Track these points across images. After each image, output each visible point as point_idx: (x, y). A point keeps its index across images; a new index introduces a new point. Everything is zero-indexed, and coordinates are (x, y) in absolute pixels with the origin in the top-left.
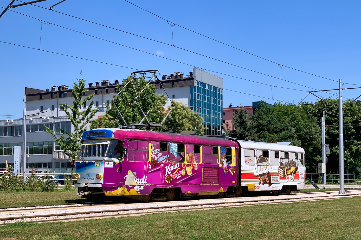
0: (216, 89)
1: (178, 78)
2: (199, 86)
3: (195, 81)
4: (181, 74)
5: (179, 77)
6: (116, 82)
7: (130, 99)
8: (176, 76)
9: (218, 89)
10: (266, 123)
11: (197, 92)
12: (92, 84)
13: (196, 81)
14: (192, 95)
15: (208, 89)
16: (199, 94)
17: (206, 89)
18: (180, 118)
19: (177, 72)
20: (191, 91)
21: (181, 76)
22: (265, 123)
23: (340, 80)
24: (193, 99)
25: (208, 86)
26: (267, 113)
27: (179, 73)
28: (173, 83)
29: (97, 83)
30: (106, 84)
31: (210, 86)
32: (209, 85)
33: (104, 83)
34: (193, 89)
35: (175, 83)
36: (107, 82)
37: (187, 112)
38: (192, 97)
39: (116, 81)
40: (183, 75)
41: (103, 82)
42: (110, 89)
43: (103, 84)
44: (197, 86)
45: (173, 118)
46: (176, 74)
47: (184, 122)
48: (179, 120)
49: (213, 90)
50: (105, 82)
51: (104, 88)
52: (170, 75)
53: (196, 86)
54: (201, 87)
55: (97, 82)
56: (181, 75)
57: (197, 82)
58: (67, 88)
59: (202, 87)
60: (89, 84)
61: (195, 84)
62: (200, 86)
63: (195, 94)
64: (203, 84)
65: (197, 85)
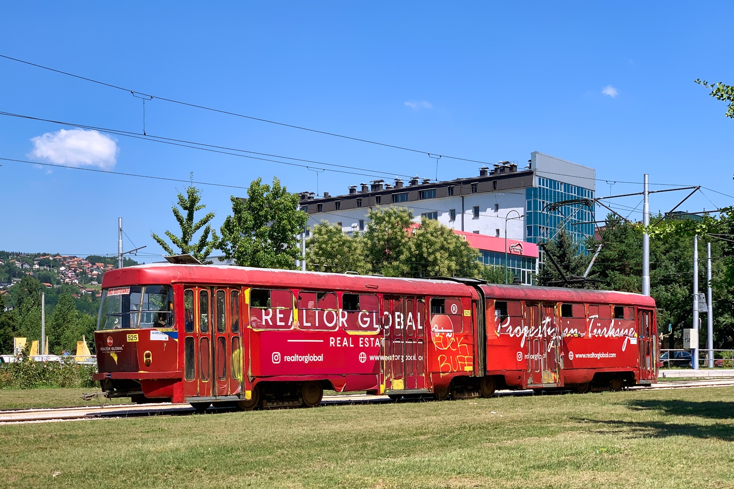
0: (580, 190)
1: (507, 172)
2: (543, 187)
3: (535, 177)
4: (513, 165)
5: (507, 170)
6: (398, 183)
7: (253, 222)
8: (503, 169)
9: (585, 191)
10: (617, 256)
11: (540, 198)
12: (355, 188)
13: (537, 178)
14: (529, 203)
15: (563, 191)
16: (543, 202)
17: (559, 191)
18: (431, 250)
19: (504, 161)
20: (528, 196)
21: (512, 169)
22: (615, 256)
23: (645, 175)
24: (532, 211)
25: (563, 186)
26: (620, 237)
27: (507, 163)
28: (495, 183)
29: (364, 187)
30: (379, 187)
31: (567, 186)
32: (565, 184)
33: (375, 186)
34: (531, 193)
35: (498, 181)
36: (380, 183)
37: (445, 239)
38: (529, 208)
39: (396, 182)
40: (516, 166)
41: (373, 183)
42: (383, 197)
43: (373, 187)
44: (540, 186)
45: (417, 250)
46: (503, 165)
47: (439, 257)
48: (429, 254)
49: (575, 193)
50: (377, 183)
51: (372, 195)
52: (493, 168)
53: (538, 186)
54: (548, 188)
55: (363, 183)
56: (513, 167)
57: (540, 179)
58: (313, 197)
59: (551, 187)
60: (350, 188)
61: (535, 183)
62: (545, 187)
63: (535, 201)
64: (553, 183)
65: (540, 184)
